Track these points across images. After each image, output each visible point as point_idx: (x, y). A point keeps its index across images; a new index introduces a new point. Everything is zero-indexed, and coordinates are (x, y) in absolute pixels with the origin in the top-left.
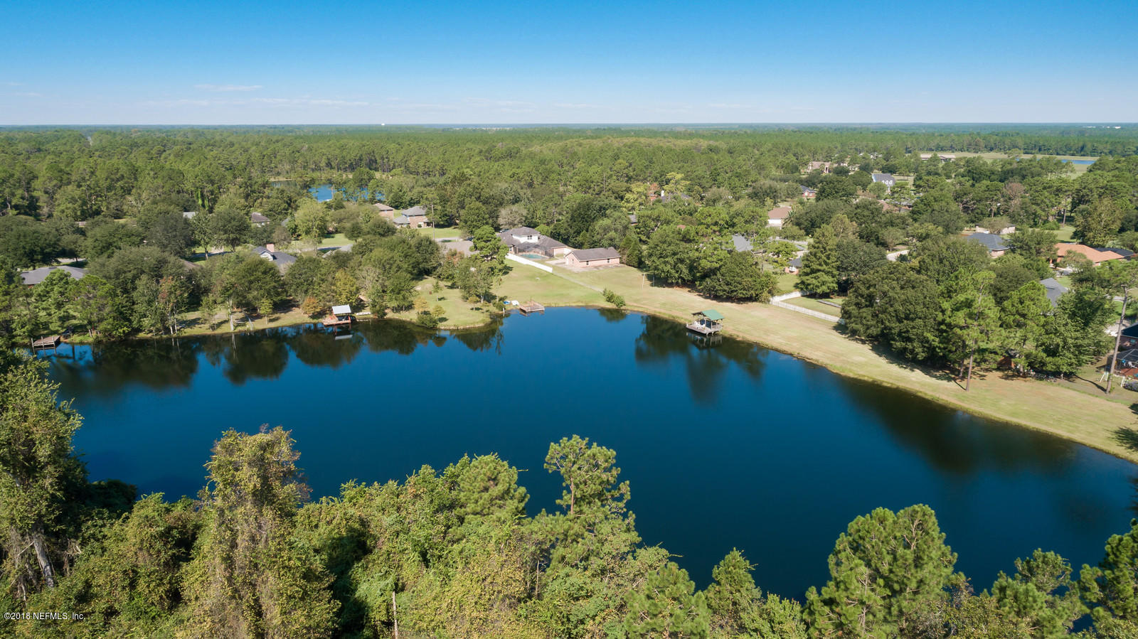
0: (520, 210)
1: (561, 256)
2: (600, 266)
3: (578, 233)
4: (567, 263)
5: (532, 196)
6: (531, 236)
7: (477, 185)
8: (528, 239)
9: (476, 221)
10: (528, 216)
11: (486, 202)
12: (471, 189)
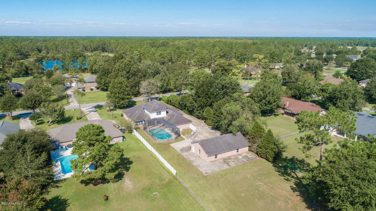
0: (157, 81)
1: (188, 132)
2: (229, 158)
3: (202, 107)
5: (167, 70)
6: (160, 112)
7: (127, 63)
8: (157, 114)
9: (119, 93)
10: (164, 84)
11: (134, 75)
12: (123, 66)
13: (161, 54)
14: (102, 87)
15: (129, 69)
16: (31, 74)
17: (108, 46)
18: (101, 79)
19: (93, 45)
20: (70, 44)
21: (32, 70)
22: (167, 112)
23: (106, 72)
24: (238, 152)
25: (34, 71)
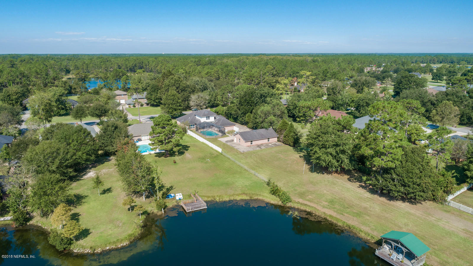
0: (206, 95)
1: (232, 132)
2: (262, 145)
3: (244, 114)
4: (235, 141)
5: (215, 86)
6: (209, 117)
7: (177, 79)
8: (207, 119)
9: (172, 105)
10: (212, 99)
11: (183, 90)
12: (173, 81)
13: (208, 72)
14: (152, 103)
15: (178, 85)
16: (74, 94)
18: (151, 95)
21: (75, 89)
22: (215, 118)
23: (156, 89)
24: (268, 141)
25: (77, 90)
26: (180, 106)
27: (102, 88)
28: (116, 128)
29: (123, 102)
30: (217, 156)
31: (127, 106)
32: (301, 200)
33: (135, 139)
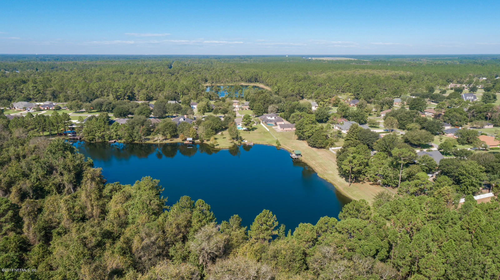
0: (276, 106)
1: (280, 124)
2: (287, 130)
6: (272, 117)
11: (267, 102)
12: (263, 97)
13: (292, 89)
14: (251, 108)
15: (265, 99)
17: (260, 78)
18: (251, 104)
19: (247, 77)
20: (229, 75)
21: (212, 97)
22: (275, 118)
23: (254, 100)
24: (292, 129)
25: (214, 98)
26: (262, 111)
27: (227, 97)
28: (230, 118)
29: (237, 106)
30: (267, 132)
31: (239, 109)
32: (284, 146)
33: (237, 124)
